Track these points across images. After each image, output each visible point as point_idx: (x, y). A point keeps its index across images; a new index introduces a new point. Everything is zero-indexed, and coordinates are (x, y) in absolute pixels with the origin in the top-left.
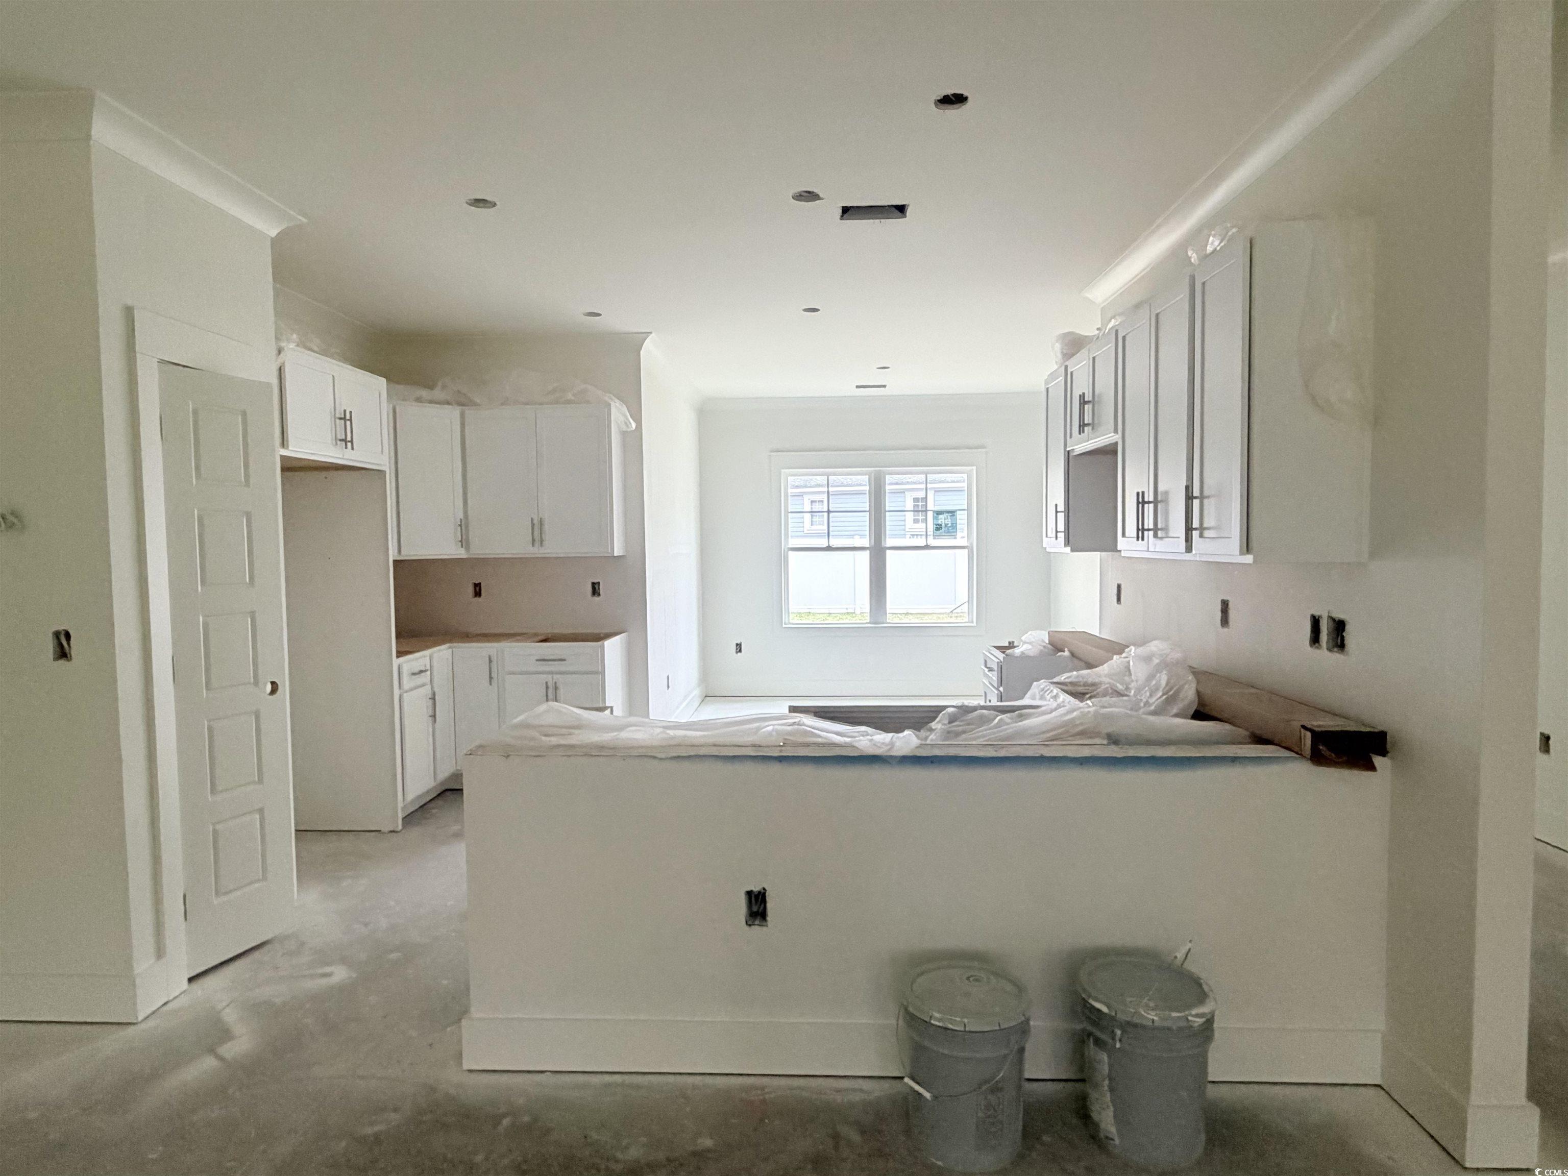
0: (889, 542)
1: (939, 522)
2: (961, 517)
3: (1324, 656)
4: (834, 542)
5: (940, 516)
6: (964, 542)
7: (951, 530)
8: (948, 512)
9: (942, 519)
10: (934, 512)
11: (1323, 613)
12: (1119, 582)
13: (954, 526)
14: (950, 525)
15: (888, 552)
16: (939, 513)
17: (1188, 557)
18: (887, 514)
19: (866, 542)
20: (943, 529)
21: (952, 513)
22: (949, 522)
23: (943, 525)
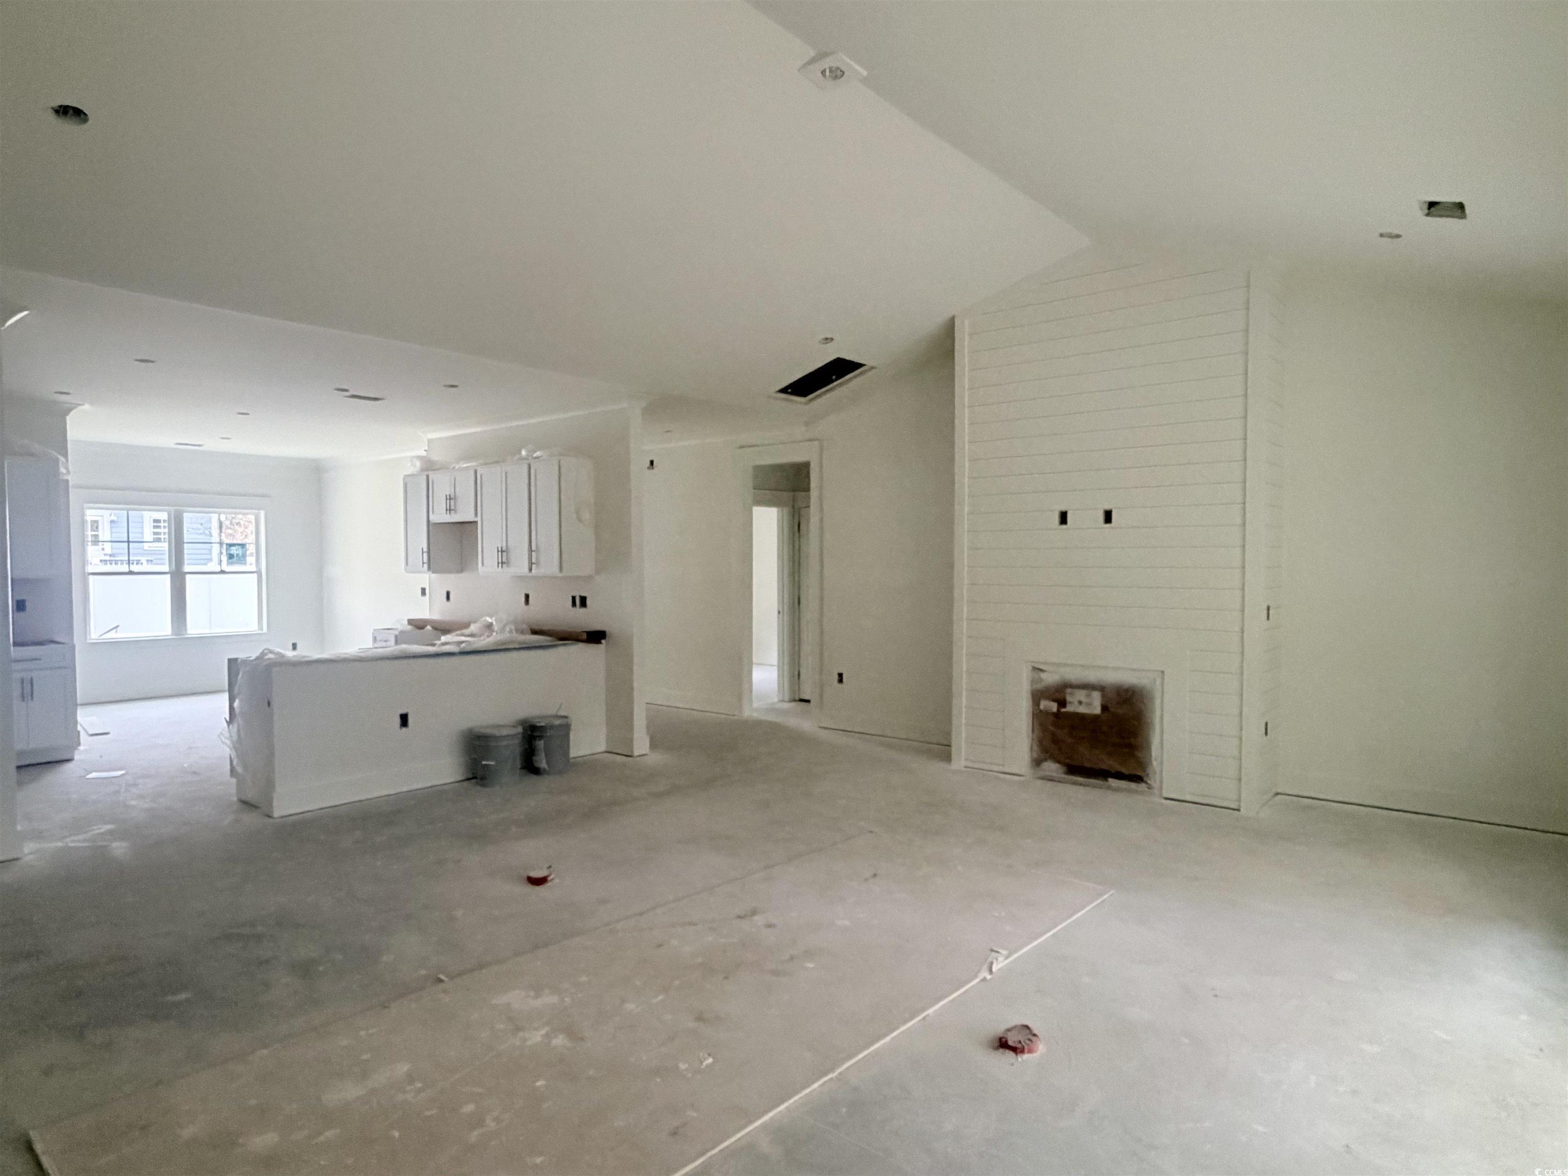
0: (187, 568)
1: (232, 552)
2: (251, 549)
3: (579, 611)
4: (135, 568)
5: (233, 548)
6: (254, 569)
7: (242, 559)
8: (239, 545)
9: (234, 550)
10: (227, 544)
11: (577, 595)
12: (448, 590)
13: (244, 556)
14: (241, 555)
15: (188, 577)
16: (230, 545)
17: (530, 574)
18: (186, 546)
19: (166, 568)
20: (235, 558)
21: (243, 546)
22: (240, 552)
23: (235, 555)
